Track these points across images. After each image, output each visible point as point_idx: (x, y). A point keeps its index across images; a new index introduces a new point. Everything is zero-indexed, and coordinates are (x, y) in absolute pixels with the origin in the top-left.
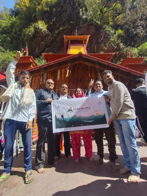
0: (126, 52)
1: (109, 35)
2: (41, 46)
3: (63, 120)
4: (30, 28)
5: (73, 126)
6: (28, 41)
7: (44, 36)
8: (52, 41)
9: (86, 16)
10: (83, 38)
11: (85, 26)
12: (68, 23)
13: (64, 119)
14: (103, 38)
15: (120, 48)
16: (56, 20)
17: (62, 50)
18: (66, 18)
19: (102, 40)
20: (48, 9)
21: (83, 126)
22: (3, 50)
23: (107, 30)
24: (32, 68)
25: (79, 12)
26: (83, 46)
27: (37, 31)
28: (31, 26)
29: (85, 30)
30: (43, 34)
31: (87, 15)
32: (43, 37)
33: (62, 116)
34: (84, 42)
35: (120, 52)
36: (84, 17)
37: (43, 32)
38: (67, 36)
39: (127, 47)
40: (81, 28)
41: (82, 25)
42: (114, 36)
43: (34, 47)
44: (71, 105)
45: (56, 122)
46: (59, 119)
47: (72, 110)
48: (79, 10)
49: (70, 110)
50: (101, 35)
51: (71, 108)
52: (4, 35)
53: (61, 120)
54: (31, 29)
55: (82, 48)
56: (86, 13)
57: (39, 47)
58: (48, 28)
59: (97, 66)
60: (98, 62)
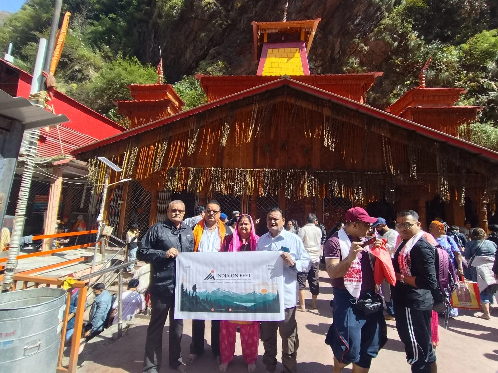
0: (425, 58)
1: (379, 8)
2: (199, 43)
3: (194, 295)
5: (213, 310)
6: (169, 29)
7: (206, 17)
8: (224, 30)
10: (300, 28)
13: (198, 294)
14: (362, 19)
15: (408, 47)
17: (251, 53)
19: (357, 25)
21: (232, 312)
24: (170, 114)
26: (301, 49)
30: (204, 12)
32: (205, 19)
33: (194, 288)
34: (302, 38)
35: (406, 57)
37: (205, 6)
38: (260, 23)
39: (428, 42)
42: (395, 11)
43: (182, 46)
44: (213, 265)
45: (182, 297)
46: (188, 292)
47: (213, 277)
49: (210, 277)
50: (357, 9)
51: (213, 272)
52: (112, 16)
53: (191, 295)
55: (298, 55)
57: (195, 46)
59: (326, 112)
60: (329, 101)
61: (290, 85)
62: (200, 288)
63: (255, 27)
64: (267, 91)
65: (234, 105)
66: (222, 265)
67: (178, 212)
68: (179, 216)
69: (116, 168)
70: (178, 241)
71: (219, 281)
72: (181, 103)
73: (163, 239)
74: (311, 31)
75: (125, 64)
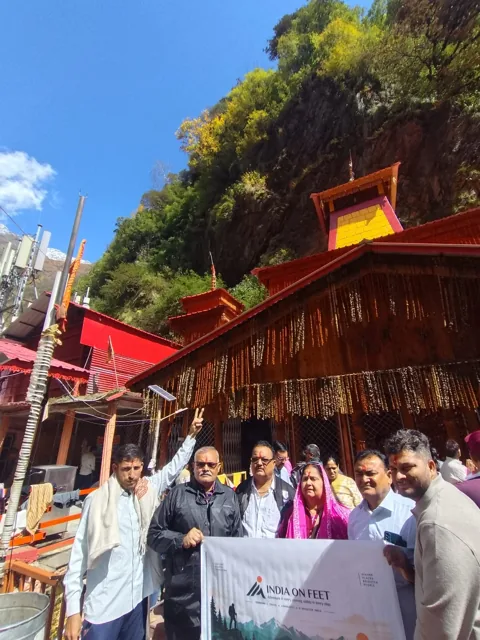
3: (233, 626)
4: (225, 200)
8: (283, 215)
9: (380, 105)
10: (375, 181)
11: (380, 135)
12: (324, 148)
14: (462, 143)
16: (289, 155)
18: (318, 136)
20: (265, 136)
22: (170, 273)
23: (473, 111)
24: (226, 321)
25: (353, 104)
26: (382, 204)
27: (243, 200)
28: (226, 197)
29: (384, 144)
30: (257, 205)
31: (381, 100)
32: (260, 210)
33: (232, 610)
34: (381, 192)
36: (374, 109)
37: (258, 198)
38: (321, 193)
40: (370, 144)
41: (370, 134)
46: (223, 620)
48: (354, 97)
49: (255, 590)
50: (450, 135)
52: (171, 238)
53: (228, 627)
54: (226, 204)
55: (380, 212)
56: (379, 95)
58: (269, 184)
59: (441, 272)
60: (441, 256)
61: (376, 251)
62: (241, 613)
63: (315, 200)
64: (344, 267)
65: (302, 293)
66: (275, 567)
67: (206, 467)
68: (209, 473)
69: (169, 397)
70: (206, 517)
71: (273, 601)
72: (240, 306)
73: (183, 512)
74: (391, 180)
75: (184, 279)
